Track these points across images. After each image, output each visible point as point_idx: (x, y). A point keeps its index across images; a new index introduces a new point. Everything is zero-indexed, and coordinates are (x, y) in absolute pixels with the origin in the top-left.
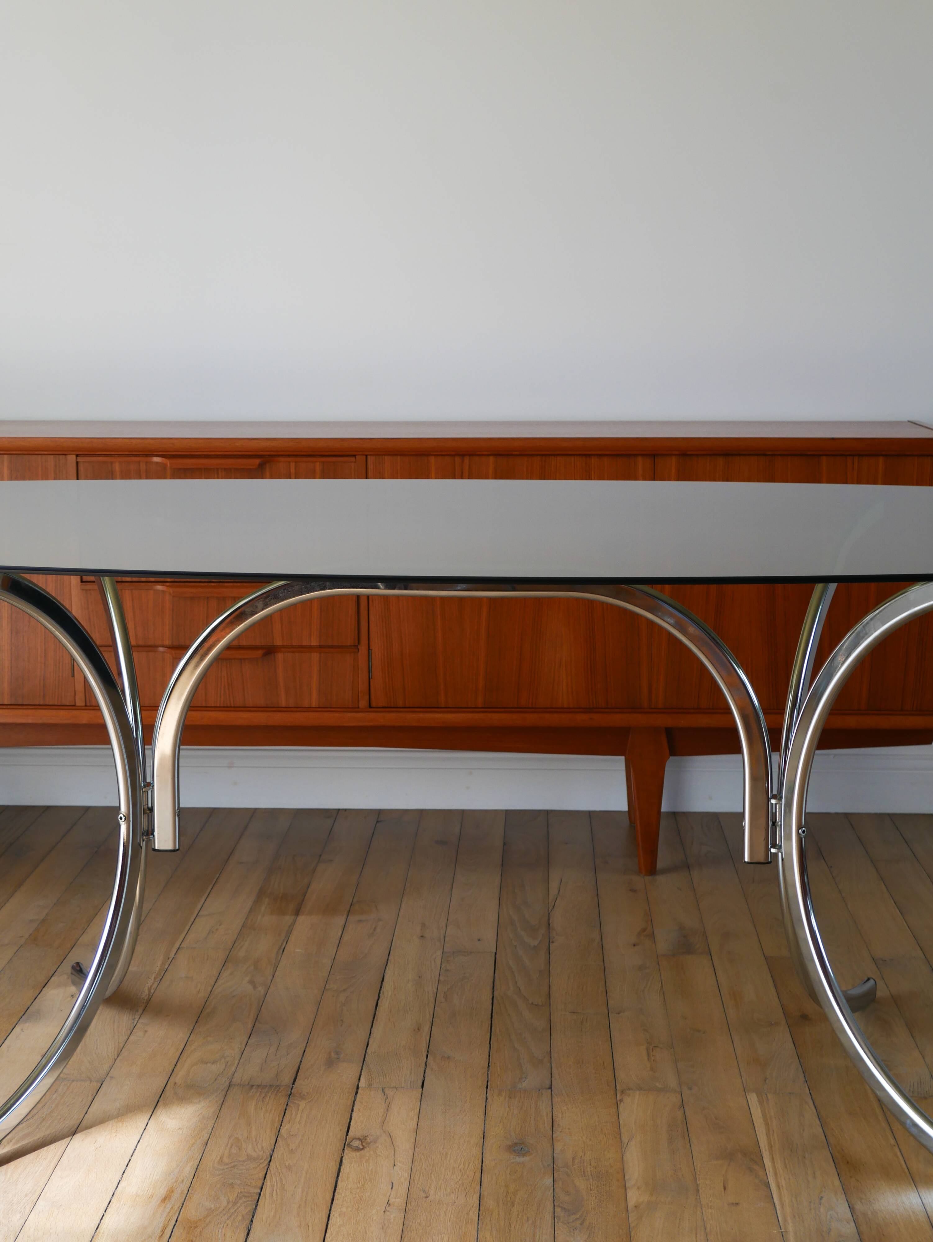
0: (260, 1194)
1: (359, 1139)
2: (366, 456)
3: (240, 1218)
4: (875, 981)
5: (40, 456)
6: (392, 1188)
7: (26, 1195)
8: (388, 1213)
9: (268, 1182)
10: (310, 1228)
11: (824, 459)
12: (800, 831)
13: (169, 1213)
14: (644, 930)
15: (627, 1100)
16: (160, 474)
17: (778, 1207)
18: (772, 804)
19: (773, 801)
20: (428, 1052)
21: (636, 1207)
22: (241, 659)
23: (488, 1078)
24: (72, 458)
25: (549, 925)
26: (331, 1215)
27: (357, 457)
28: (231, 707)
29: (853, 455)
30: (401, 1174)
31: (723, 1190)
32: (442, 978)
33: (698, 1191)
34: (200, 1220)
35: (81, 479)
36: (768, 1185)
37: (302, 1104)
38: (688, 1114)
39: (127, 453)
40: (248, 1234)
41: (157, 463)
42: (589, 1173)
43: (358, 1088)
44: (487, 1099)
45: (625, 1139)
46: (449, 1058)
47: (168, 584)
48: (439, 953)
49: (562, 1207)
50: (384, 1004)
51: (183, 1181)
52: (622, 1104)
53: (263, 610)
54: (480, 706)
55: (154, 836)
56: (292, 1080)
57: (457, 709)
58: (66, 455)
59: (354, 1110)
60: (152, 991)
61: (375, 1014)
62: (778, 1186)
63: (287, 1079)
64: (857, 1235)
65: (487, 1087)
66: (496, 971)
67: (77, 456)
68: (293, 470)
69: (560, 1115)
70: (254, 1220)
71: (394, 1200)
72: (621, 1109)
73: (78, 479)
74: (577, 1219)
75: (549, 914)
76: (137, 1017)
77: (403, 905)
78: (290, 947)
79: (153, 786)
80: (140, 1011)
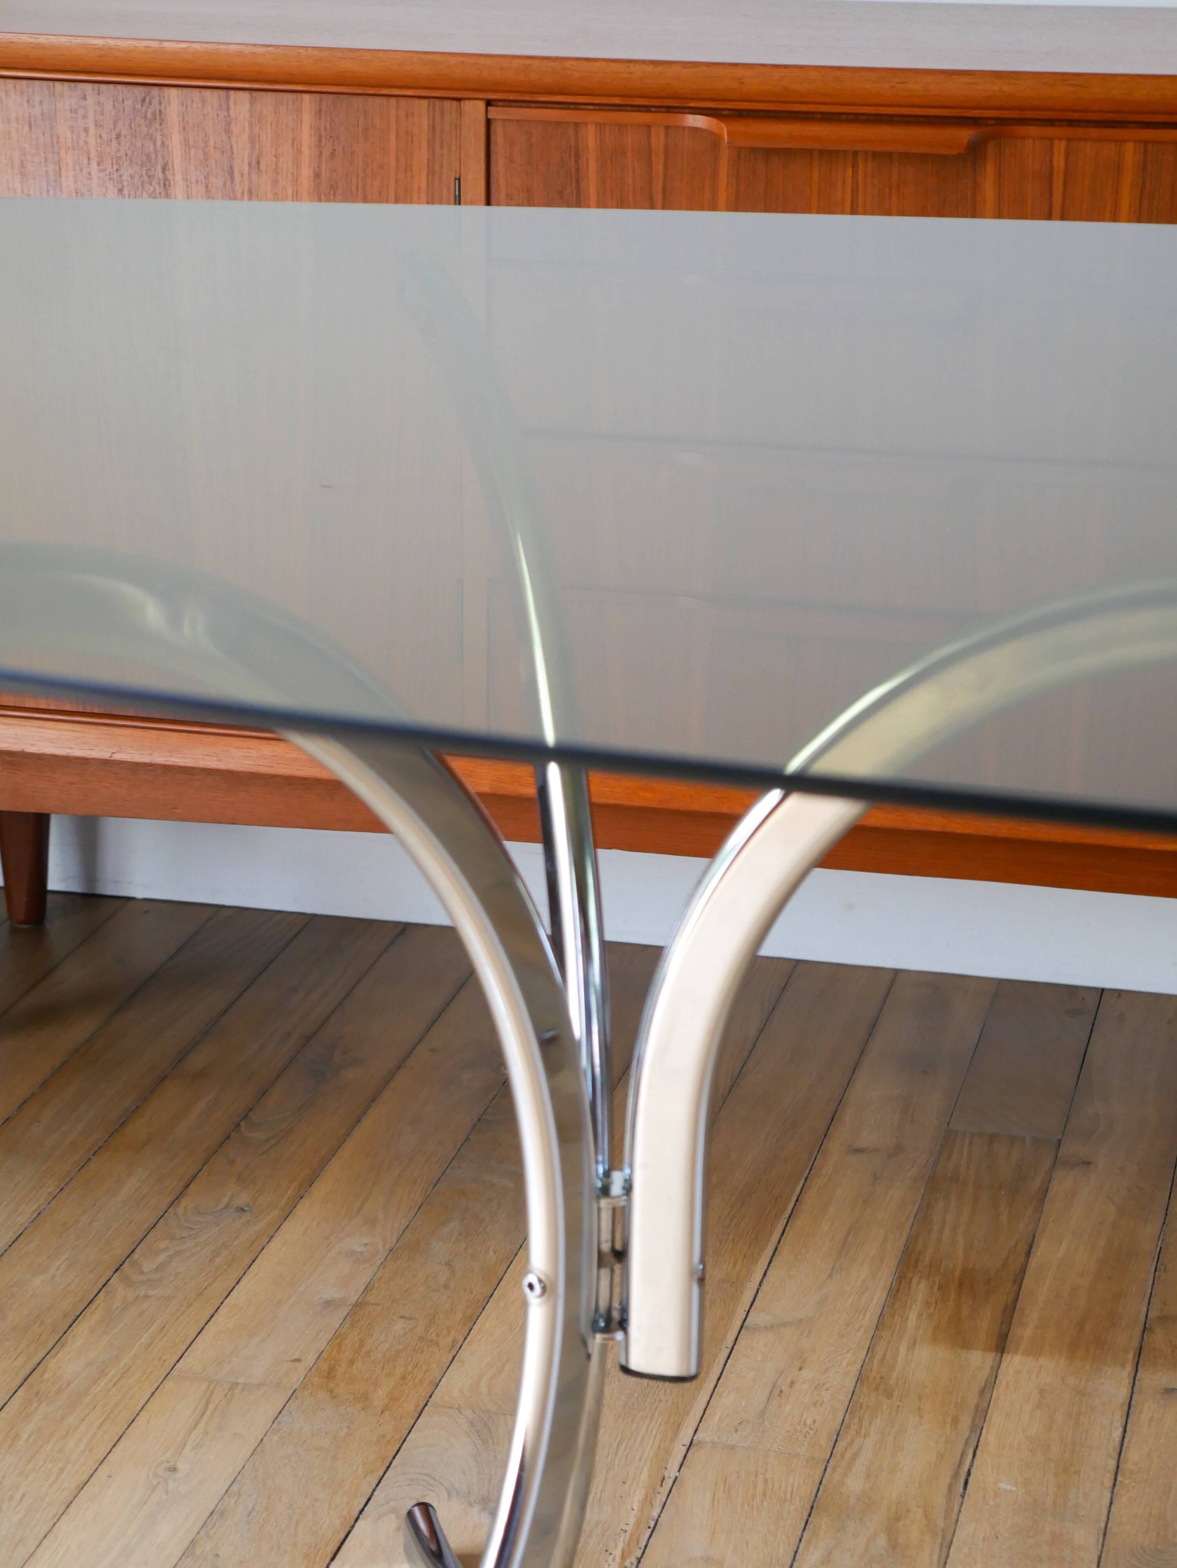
5: (393, 101)
24: (475, 110)
39: (617, 101)
41: (696, 130)
55: (627, 1333)
58: (459, 100)
67: (489, 103)
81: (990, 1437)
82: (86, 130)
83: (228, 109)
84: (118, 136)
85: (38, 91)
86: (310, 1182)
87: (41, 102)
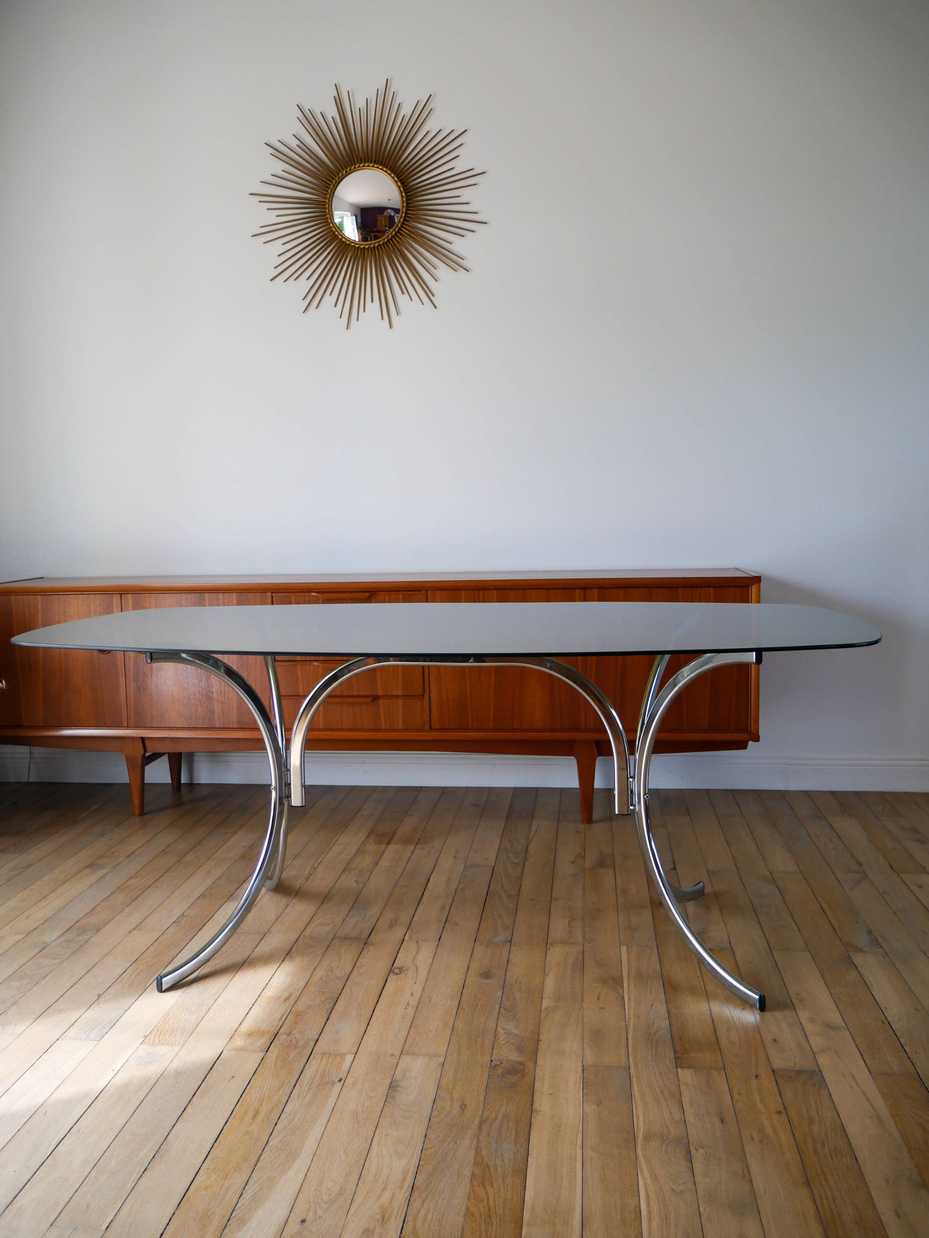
0: (338, 998)
1: (399, 968)
2: (427, 591)
3: (325, 1010)
4: (703, 883)
5: (252, 593)
6: (412, 996)
7: (212, 996)
8: (407, 1010)
9: (344, 992)
10: (362, 1017)
11: (680, 589)
12: (645, 796)
13: (287, 1006)
14: (580, 854)
15: (552, 949)
16: (316, 601)
17: (626, 1010)
18: (630, 781)
19: (631, 780)
20: (446, 921)
21: (546, 1009)
22: (360, 703)
23: (477, 935)
24: (269, 594)
25: (527, 851)
26: (375, 1010)
27: (422, 591)
28: (355, 729)
29: (696, 587)
30: (418, 988)
31: (597, 1000)
32: (461, 880)
33: (583, 1000)
34: (303, 1011)
35: (274, 605)
36: (623, 998)
37: (371, 948)
38: (585, 957)
39: (298, 591)
40: (328, 1020)
41: (314, 596)
42: (523, 989)
43: (403, 940)
44: (474, 947)
45: (547, 971)
46: (457, 924)
47: (320, 662)
48: (463, 866)
49: (504, 1008)
50: (427, 894)
51: (298, 989)
52: (549, 951)
53: (347, 674)
54: (491, 728)
55: (291, 799)
56: (368, 935)
57: (479, 730)
58: (266, 592)
59: (399, 952)
60: (302, 885)
61: (421, 900)
62: (629, 999)
63: (365, 935)
64: (669, 1027)
65: (475, 941)
66: (493, 876)
67: (272, 593)
68: (387, 599)
69: (513, 957)
70: (332, 1012)
71: (411, 1002)
72: (548, 954)
73: (272, 604)
74: (512, 1015)
75: (528, 845)
76: (291, 899)
77: (447, 840)
78: (381, 862)
79: (290, 771)
80: (293, 896)
81: (383, 857)
82: (188, 603)
83: (218, 597)
84: (195, 603)
85: (178, 596)
86: (242, 827)
87: (179, 598)
